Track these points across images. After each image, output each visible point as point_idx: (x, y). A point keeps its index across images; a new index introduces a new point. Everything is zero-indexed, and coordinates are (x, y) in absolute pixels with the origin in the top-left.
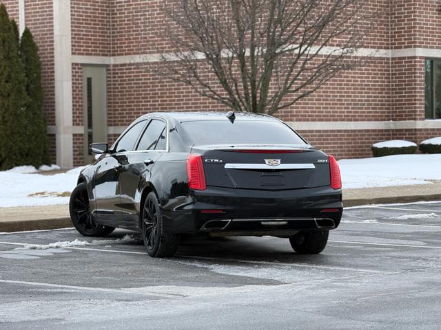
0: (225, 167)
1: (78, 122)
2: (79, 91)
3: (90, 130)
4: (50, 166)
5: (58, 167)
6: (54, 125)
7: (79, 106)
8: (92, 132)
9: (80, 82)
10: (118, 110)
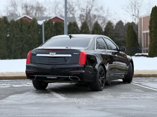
0: (37, 55)
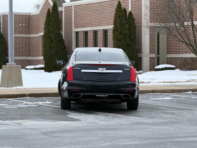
0: (82, 71)
1: (152, 52)
2: (153, 38)
3: (158, 56)
4: (139, 71)
5: (142, 72)
6: (141, 53)
7: (153, 45)
8: (159, 57)
9: (154, 34)
10: (171, 47)
